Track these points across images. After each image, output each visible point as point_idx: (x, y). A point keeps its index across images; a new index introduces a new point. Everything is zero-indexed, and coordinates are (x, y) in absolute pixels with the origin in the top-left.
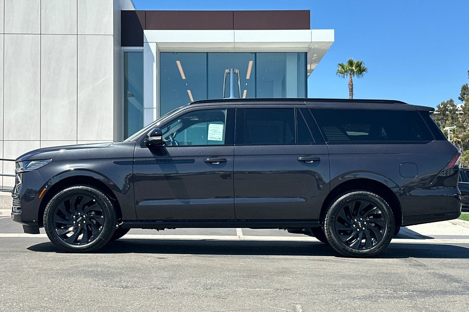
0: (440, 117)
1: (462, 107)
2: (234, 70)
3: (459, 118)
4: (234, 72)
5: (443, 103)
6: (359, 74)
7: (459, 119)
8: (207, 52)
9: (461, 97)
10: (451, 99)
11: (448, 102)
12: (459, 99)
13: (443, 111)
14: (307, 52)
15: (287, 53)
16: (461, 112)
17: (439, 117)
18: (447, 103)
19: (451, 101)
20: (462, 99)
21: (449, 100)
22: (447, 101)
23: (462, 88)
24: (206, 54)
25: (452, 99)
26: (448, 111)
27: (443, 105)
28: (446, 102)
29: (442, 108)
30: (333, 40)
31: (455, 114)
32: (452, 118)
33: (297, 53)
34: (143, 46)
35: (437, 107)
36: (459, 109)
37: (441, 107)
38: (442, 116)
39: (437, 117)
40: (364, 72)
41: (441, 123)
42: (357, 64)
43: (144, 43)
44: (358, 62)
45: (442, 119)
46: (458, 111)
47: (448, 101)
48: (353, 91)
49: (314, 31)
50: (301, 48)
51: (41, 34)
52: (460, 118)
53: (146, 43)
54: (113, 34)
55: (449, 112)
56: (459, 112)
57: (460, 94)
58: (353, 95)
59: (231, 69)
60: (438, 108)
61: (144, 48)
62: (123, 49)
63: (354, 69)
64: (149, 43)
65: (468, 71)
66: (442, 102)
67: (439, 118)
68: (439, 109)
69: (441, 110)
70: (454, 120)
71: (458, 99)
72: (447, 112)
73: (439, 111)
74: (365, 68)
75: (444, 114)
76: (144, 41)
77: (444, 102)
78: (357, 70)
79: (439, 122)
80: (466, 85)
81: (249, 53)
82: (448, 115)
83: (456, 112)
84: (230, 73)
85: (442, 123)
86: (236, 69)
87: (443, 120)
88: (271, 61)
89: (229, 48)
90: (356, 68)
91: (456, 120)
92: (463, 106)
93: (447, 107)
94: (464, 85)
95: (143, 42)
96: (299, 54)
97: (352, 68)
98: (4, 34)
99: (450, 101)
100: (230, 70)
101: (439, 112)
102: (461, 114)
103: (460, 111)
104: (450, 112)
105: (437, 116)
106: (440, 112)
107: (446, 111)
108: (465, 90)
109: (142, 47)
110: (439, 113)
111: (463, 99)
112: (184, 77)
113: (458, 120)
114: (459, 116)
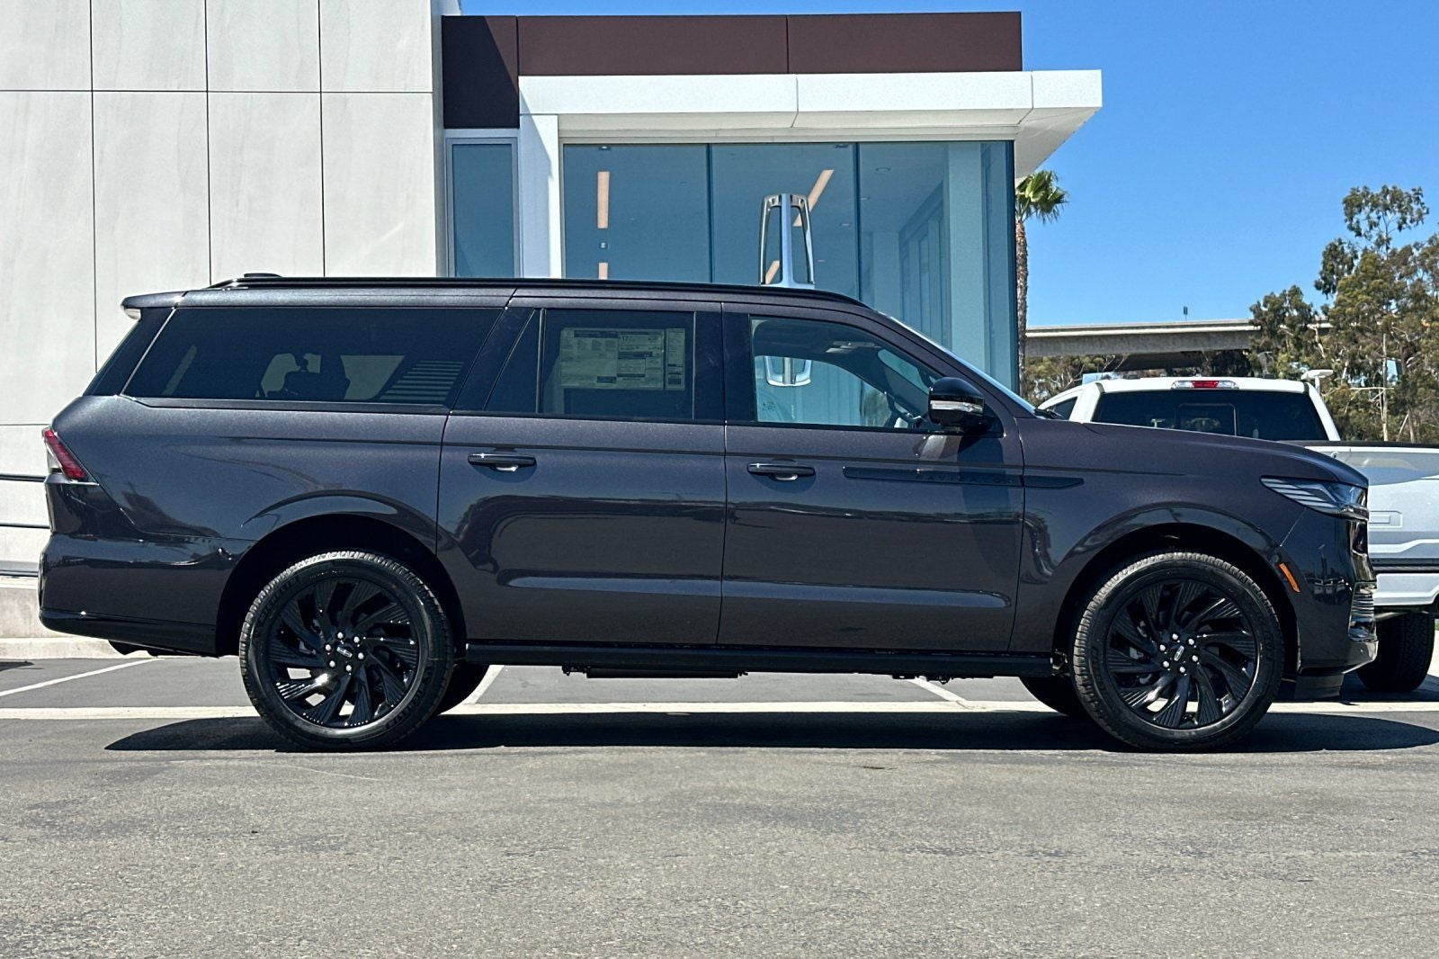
0: (1262, 341)
1: (1326, 313)
2: (791, 197)
3: (1316, 344)
4: (793, 204)
5: (1269, 297)
6: (1043, 210)
7: (1317, 346)
8: (708, 144)
9: (1323, 282)
10: (1295, 286)
11: (1283, 295)
12: (1318, 286)
13: (1272, 322)
14: (1012, 141)
15: (950, 144)
16: (1323, 325)
17: (1257, 341)
18: (1280, 297)
19: (1296, 292)
20: (1325, 286)
21: (1288, 288)
22: (1281, 292)
23: (1324, 253)
24: (704, 148)
25: (1297, 286)
26: (1284, 323)
27: (1269, 305)
28: (1277, 295)
29: (1266, 313)
30: (1099, 104)
31: (1307, 332)
32: (1299, 344)
33: (979, 144)
34: (518, 126)
35: (1251, 309)
36: (1317, 318)
37: (1264, 309)
38: (1267, 338)
39: (1253, 340)
40: (1057, 205)
41: (1265, 360)
42: (1040, 181)
43: (521, 118)
44: (1043, 172)
45: (1267, 347)
46: (1315, 322)
47: (1285, 291)
48: (1028, 263)
49: (1041, 76)
50: (993, 128)
51: (207, 91)
52: (1319, 345)
53: (527, 117)
54: (431, 91)
55: (1288, 326)
56: (1318, 325)
57: (1321, 273)
58: (1027, 274)
59: (784, 196)
60: (1254, 313)
61: (522, 133)
62: (448, 136)
63: (1031, 195)
64: (533, 117)
65: (1341, 201)
66: (1268, 294)
67: (1258, 344)
68: (1257, 317)
69: (1264, 320)
70: (1303, 351)
71: (1314, 288)
72: (1282, 326)
73: (1258, 321)
74: (1060, 192)
75: (1273, 333)
76: (521, 112)
77: (1272, 293)
78: (1038, 199)
79: (1259, 356)
80: (1337, 244)
81: (831, 146)
82: (1283, 336)
83: (1309, 326)
84: (780, 207)
85: (1268, 360)
86: (797, 193)
87: (1269, 350)
88: (889, 169)
89: (776, 130)
90: (1036, 193)
91: (1309, 348)
92: (1332, 306)
93: (1282, 312)
94: (1332, 245)
95: (518, 115)
96: (986, 147)
97: (1023, 193)
98: (92, 91)
99: (1290, 291)
100: (780, 198)
101: (1257, 325)
102: (1323, 331)
103: (1320, 322)
104: (1292, 327)
105: (1250, 337)
106: (1260, 324)
107: (1279, 323)
108: (1335, 258)
109: (515, 130)
110: (1259, 327)
111: (1328, 286)
112: (603, 223)
113: (1314, 351)
114: (1317, 338)
